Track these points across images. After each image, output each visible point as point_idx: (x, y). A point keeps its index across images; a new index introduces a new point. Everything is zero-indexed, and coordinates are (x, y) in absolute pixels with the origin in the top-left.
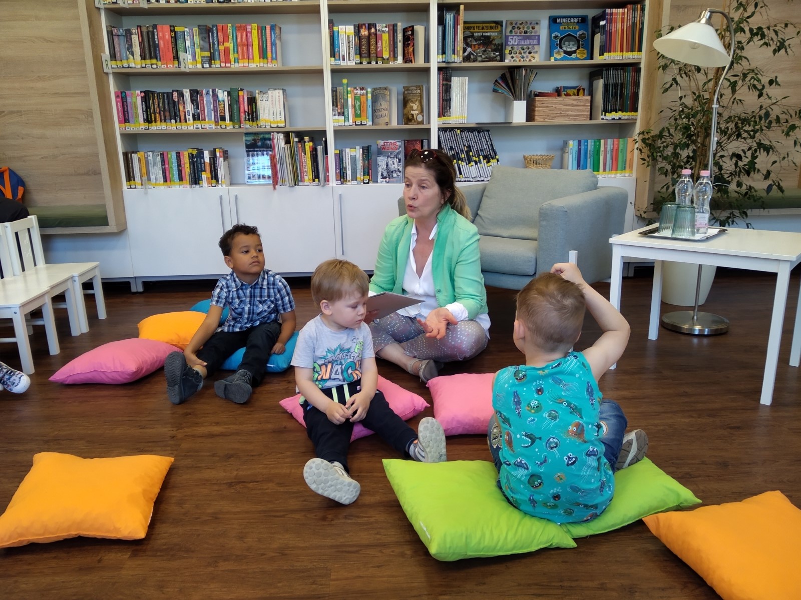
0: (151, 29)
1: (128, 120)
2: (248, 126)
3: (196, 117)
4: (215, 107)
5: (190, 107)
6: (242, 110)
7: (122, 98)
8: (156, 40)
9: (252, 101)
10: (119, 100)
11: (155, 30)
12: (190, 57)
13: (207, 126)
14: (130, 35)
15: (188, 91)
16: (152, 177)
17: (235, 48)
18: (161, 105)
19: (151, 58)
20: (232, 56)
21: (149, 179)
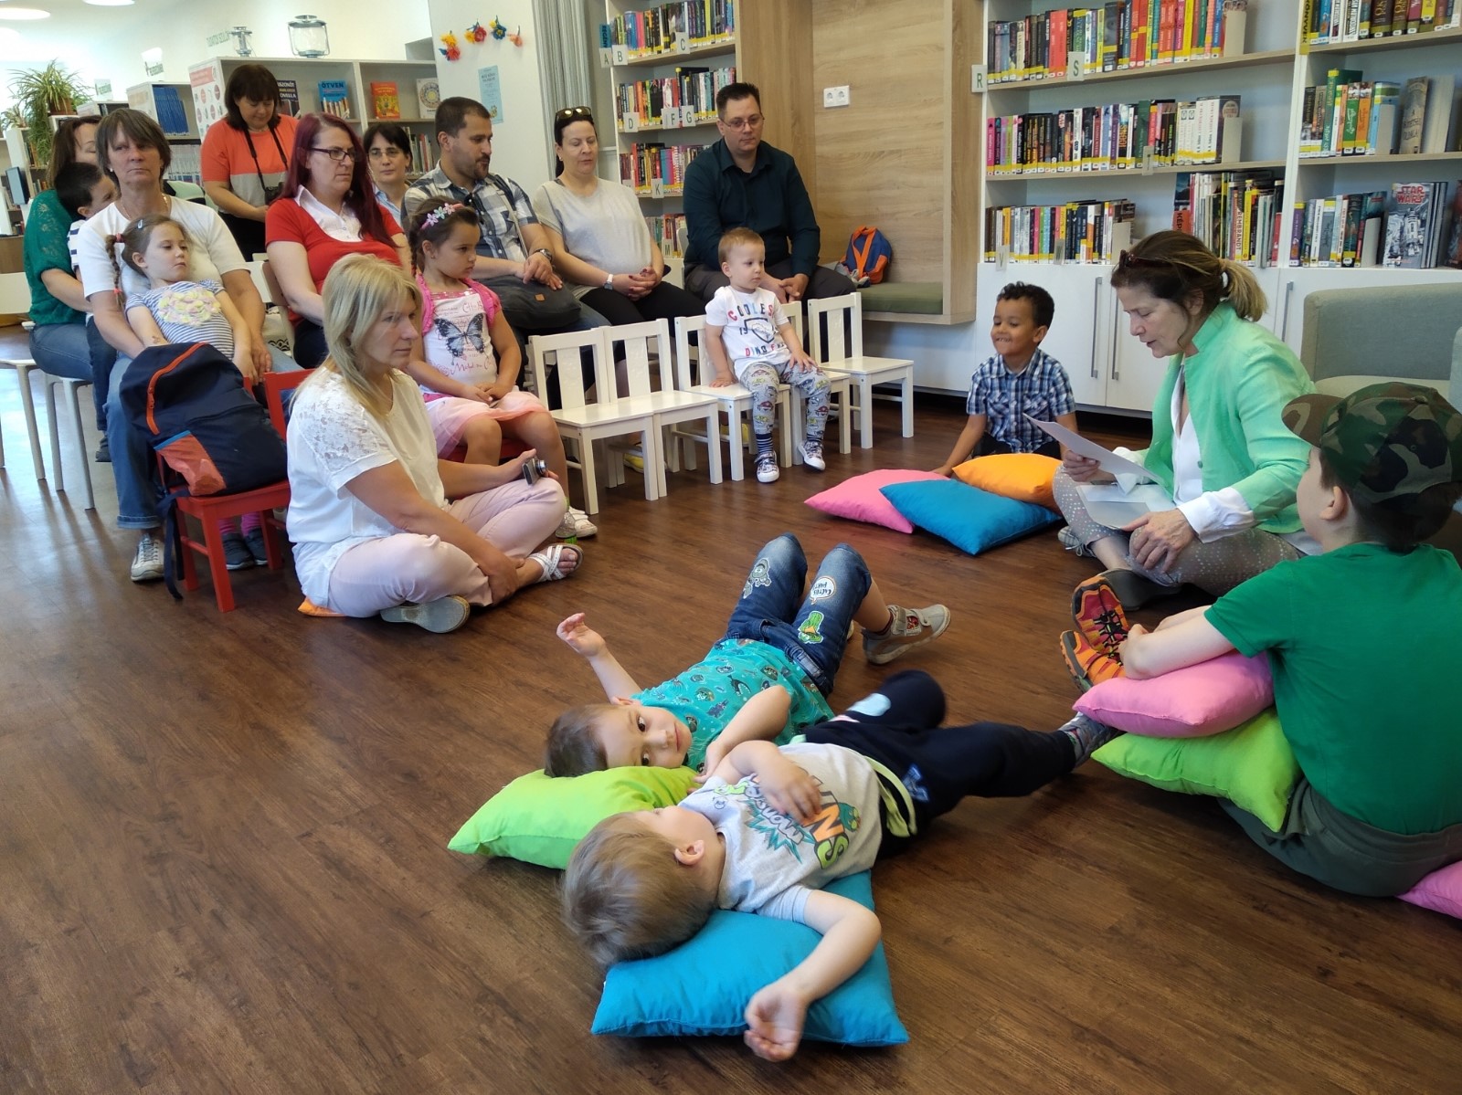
0: (1042, 19)
1: (999, 160)
2: (1156, 164)
3: (1086, 153)
4: (1115, 134)
5: (1079, 136)
6: (1152, 137)
7: (996, 128)
8: (1047, 35)
9: (1169, 121)
10: (992, 130)
11: (1048, 21)
12: (1088, 56)
13: (1099, 166)
14: (1017, 31)
15: (1081, 110)
16: (1016, 246)
17: (1155, 34)
18: (1042, 135)
19: (1038, 64)
20: (1148, 48)
21: (1012, 250)
